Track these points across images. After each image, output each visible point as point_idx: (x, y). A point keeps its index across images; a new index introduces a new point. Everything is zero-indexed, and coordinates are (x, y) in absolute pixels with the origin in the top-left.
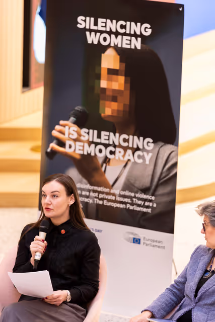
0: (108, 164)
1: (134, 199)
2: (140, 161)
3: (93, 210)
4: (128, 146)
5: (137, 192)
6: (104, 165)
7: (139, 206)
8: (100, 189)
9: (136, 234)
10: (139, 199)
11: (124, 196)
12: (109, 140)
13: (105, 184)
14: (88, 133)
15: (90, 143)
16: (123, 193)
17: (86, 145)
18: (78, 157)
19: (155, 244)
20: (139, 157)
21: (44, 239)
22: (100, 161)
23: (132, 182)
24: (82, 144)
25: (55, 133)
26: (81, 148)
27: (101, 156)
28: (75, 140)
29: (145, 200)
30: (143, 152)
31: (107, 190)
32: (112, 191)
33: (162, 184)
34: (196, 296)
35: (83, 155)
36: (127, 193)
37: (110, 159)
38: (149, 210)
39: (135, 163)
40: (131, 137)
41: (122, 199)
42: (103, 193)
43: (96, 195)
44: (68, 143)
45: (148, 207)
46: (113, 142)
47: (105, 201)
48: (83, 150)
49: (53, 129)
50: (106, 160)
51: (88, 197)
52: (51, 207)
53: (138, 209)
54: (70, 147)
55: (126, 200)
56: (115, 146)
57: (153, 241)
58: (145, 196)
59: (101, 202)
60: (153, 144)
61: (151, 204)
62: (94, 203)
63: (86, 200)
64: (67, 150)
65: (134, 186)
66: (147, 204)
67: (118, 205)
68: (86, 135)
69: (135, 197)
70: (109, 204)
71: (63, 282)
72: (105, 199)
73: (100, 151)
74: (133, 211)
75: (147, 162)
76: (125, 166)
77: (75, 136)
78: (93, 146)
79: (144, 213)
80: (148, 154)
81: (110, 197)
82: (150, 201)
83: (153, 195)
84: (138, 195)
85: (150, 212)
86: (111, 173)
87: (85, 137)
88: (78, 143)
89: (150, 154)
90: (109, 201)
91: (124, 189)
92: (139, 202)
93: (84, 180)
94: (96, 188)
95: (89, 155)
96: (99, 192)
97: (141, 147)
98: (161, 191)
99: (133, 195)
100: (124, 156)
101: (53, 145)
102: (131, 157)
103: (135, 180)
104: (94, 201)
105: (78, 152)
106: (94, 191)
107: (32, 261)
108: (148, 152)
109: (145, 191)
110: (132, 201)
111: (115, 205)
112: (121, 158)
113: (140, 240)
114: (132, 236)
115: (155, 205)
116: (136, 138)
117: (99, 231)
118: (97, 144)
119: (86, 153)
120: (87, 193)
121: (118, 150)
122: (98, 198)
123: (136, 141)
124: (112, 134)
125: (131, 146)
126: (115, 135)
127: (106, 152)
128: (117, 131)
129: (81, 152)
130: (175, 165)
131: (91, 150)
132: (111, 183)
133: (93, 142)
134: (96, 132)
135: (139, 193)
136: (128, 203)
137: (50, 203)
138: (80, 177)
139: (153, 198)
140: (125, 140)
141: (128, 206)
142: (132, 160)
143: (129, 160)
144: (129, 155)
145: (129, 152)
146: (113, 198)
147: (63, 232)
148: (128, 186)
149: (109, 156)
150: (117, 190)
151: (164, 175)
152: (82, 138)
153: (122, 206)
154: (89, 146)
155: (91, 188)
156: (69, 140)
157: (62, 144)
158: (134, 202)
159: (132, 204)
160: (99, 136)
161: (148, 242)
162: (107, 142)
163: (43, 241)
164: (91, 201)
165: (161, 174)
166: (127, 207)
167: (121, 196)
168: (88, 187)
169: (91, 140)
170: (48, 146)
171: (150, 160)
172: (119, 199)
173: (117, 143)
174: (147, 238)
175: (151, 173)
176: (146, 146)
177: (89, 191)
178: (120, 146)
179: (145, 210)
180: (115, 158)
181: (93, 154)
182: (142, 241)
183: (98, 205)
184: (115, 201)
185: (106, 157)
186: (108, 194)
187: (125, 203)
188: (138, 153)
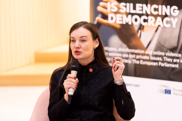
0: (142, 30)
1: (164, 58)
2: (168, 26)
3: (132, 69)
4: (158, 14)
5: (167, 52)
6: (140, 31)
7: (169, 63)
8: (137, 51)
10: (169, 57)
11: (156, 56)
12: (142, 10)
14: (126, 6)
15: (128, 14)
16: (155, 53)
17: (125, 16)
18: (118, 27)
20: (167, 22)
21: (76, 77)
22: (136, 28)
23: (162, 43)
24: (121, 15)
25: (99, 8)
26: (121, 19)
27: (136, 25)
28: (116, 13)
29: (173, 58)
30: (170, 18)
31: (143, 52)
32: (147, 52)
35: (122, 25)
36: (159, 53)
37: (144, 26)
38: (177, 66)
39: (164, 27)
40: (160, 6)
41: (154, 58)
42: (139, 54)
43: (134, 56)
44: (110, 16)
45: (176, 63)
46: (146, 12)
47: (141, 61)
48: (122, 21)
49: (98, 5)
50: (141, 27)
51: (127, 58)
52: (80, 50)
53: (168, 65)
54: (112, 18)
55: (158, 59)
56: (147, 15)
57: (181, 91)
58: (173, 55)
59: (138, 62)
60: (178, 11)
61: (178, 61)
62: (132, 63)
63: (126, 61)
64: (110, 21)
65: (164, 46)
66: (175, 60)
67: (152, 64)
68: (125, 8)
69: (165, 56)
72: (142, 59)
73: (136, 20)
74: (164, 67)
75: (174, 26)
76: (156, 31)
77: (116, 10)
78: (130, 16)
79: (173, 69)
80: (174, 19)
82: (178, 58)
83: (179, 53)
84: (168, 54)
85: (178, 67)
86: (145, 37)
87: (123, 10)
88: (118, 15)
89: (176, 19)
90: (144, 60)
91: (156, 50)
92: (169, 60)
93: (125, 45)
94: (133, 51)
95: (127, 24)
96: (136, 54)
97: (168, 14)
99: (163, 54)
100: (155, 23)
101: (99, 18)
102: (161, 23)
104: (132, 61)
105: (118, 22)
106: (132, 54)
107: (66, 97)
108: (174, 17)
109: (173, 50)
110: (163, 59)
111: (149, 64)
112: (153, 25)
113: (170, 91)
114: (164, 88)
116: (164, 6)
117: (137, 86)
118: (133, 14)
119: (124, 23)
120: (127, 56)
121: (150, 18)
122: (135, 59)
123: (164, 9)
124: (144, 5)
125: (160, 14)
126: (147, 6)
127: (140, 20)
128: (149, 3)
129: (121, 23)
131: (129, 20)
132: (145, 46)
133: (130, 14)
134: (132, 5)
135: (168, 52)
136: (160, 61)
137: (79, 46)
139: (180, 55)
140: (156, 10)
141: (160, 63)
142: (162, 26)
143: (159, 26)
144: (159, 22)
145: (159, 19)
147: (91, 70)
148: (160, 47)
149: (144, 24)
150: (150, 51)
152: (121, 11)
153: (155, 64)
154: (127, 16)
156: (111, 13)
157: (105, 17)
158: (165, 60)
159: (163, 62)
160: (134, 8)
161: (177, 92)
162: (141, 12)
163: (75, 78)
166: (159, 65)
167: (154, 56)
168: (128, 50)
169: (128, 12)
170: (95, 20)
171: (177, 24)
173: (149, 13)
174: (176, 89)
175: (177, 35)
176: (172, 13)
177: (128, 53)
178: (152, 15)
179: (173, 66)
180: (147, 25)
181: (130, 23)
182: (172, 92)
183: (136, 65)
184: (149, 60)
185: (141, 25)
186: (143, 55)
187: (158, 61)
188: (166, 19)
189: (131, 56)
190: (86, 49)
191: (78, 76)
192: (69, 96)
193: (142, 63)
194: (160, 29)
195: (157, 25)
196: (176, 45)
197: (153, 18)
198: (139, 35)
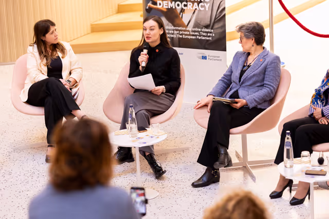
0: (183, 13)
2: (203, 9)
3: (176, 41)
5: (202, 28)
6: (181, 13)
7: (204, 36)
8: (180, 28)
9: (204, 54)
10: (204, 32)
13: (182, 25)
15: (172, 1)
16: (194, 29)
18: (165, 10)
19: (215, 58)
20: (202, 6)
22: (179, 11)
23: (199, 22)
24: (167, 2)
26: (167, 4)
27: (179, 9)
28: (163, 0)
29: (207, 32)
30: (204, 3)
31: (184, 29)
32: (187, 29)
33: (217, 22)
34: (240, 81)
35: (168, 9)
36: (196, 29)
37: (184, 10)
38: (210, 38)
39: (200, 10)
41: (193, 33)
45: (209, 36)
48: (168, 6)
50: (182, 11)
51: (173, 34)
52: (150, 36)
53: (204, 38)
54: (160, 4)
55: (196, 33)
56: (187, 1)
57: (214, 57)
58: (207, 30)
59: (181, 36)
61: (211, 35)
63: (172, 36)
64: (158, 6)
65: (200, 24)
66: (209, 34)
67: (192, 37)
69: (201, 31)
70: (186, 37)
71: (160, 80)
72: (184, 34)
73: (178, 5)
74: (201, 39)
75: (207, 9)
76: (194, 13)
79: (208, 41)
81: (186, 33)
82: (211, 33)
83: (212, 29)
84: (203, 30)
86: (186, 18)
88: (164, 2)
89: (208, 4)
90: (186, 35)
91: (194, 27)
92: (204, 34)
93: (170, 24)
94: (177, 28)
95: (172, 8)
96: (180, 30)
98: (216, 26)
99: (200, 30)
100: (192, 7)
101: (150, 4)
102: (197, 7)
103: (201, 21)
104: (177, 36)
105: (165, 7)
106: (177, 30)
107: (140, 68)
109: (207, 27)
111: (190, 37)
114: (201, 55)
115: (214, 35)
117: (181, 54)
119: (169, 7)
120: (173, 32)
121: (189, 3)
122: (179, 34)
129: (167, 7)
130: (224, 9)
131: (173, 5)
132: (186, 24)
136: (197, 35)
137: (149, 33)
138: (168, 22)
139: (212, 31)
141: (198, 37)
142: (198, 9)
143: (196, 9)
145: (196, 4)
146: (188, 33)
147: (157, 51)
148: (197, 25)
149: (184, 8)
150: (190, 28)
151: (217, 16)
153: (194, 37)
154: (171, 3)
155: (175, 28)
156: (159, 0)
158: (201, 34)
159: (200, 36)
161: (211, 58)
163: (146, 55)
164: (175, 36)
165: (216, 16)
167: (193, 31)
168: (173, 28)
171: (209, 8)
172: (191, 33)
174: (211, 55)
175: (210, 16)
177: (174, 30)
178: (190, 1)
179: (208, 38)
180: (187, 9)
181: (174, 8)
182: (207, 58)
183: (179, 38)
184: (190, 35)
185: (182, 9)
186: (185, 31)
187: (196, 35)
188: (200, 4)
189: (175, 32)
190: (154, 35)
191: (148, 53)
192: (142, 67)
193: (184, 36)
194: (196, 12)
195: (194, 9)
196: (209, 23)
197: (191, 4)
198: (181, 16)
